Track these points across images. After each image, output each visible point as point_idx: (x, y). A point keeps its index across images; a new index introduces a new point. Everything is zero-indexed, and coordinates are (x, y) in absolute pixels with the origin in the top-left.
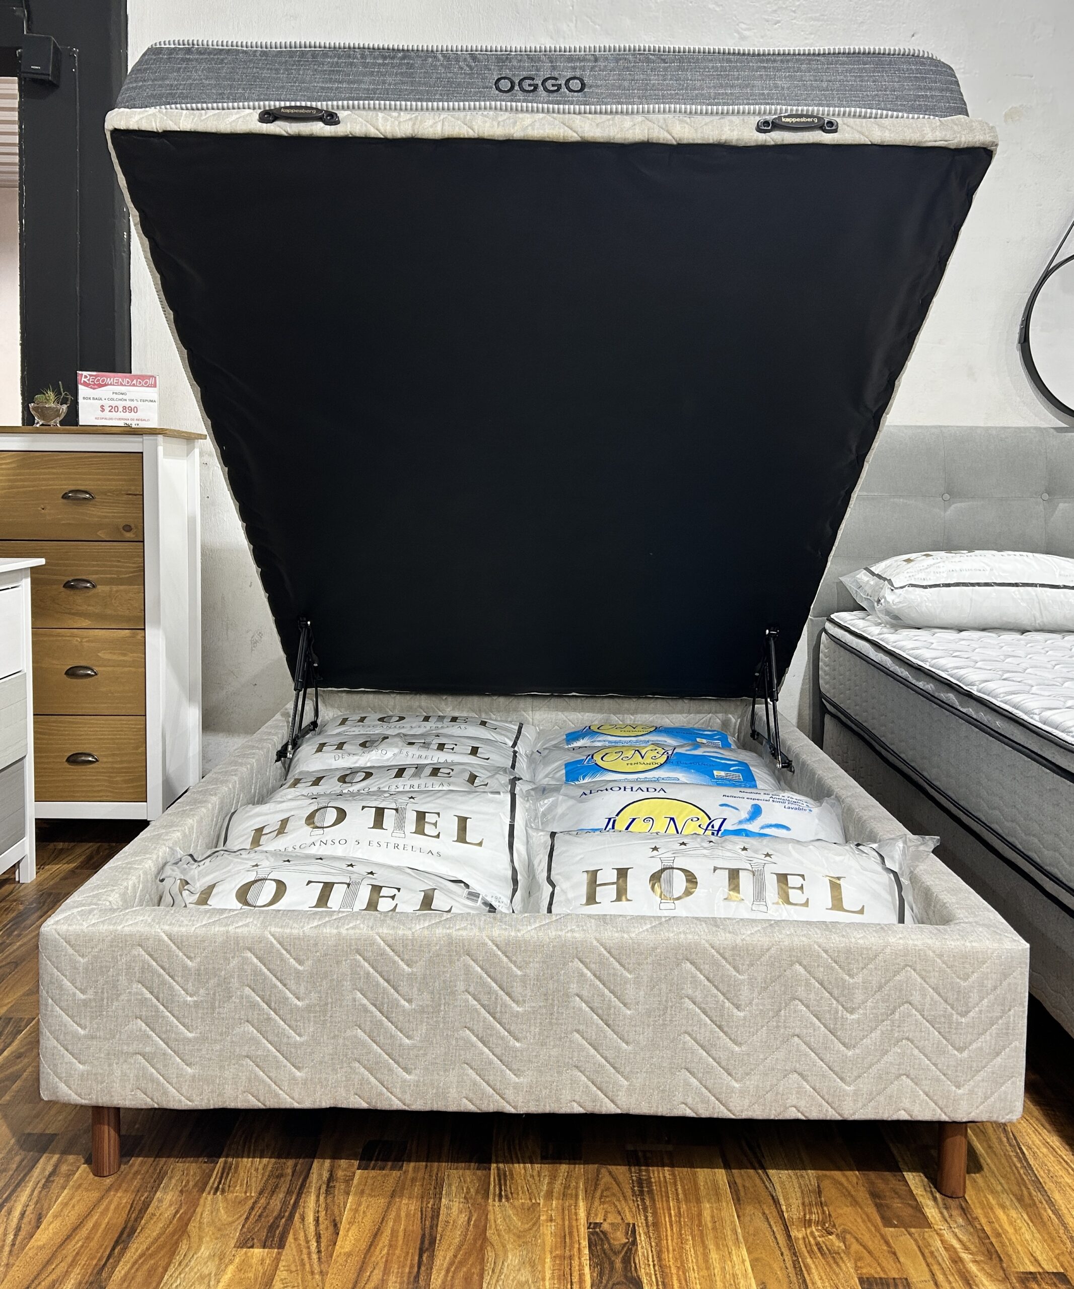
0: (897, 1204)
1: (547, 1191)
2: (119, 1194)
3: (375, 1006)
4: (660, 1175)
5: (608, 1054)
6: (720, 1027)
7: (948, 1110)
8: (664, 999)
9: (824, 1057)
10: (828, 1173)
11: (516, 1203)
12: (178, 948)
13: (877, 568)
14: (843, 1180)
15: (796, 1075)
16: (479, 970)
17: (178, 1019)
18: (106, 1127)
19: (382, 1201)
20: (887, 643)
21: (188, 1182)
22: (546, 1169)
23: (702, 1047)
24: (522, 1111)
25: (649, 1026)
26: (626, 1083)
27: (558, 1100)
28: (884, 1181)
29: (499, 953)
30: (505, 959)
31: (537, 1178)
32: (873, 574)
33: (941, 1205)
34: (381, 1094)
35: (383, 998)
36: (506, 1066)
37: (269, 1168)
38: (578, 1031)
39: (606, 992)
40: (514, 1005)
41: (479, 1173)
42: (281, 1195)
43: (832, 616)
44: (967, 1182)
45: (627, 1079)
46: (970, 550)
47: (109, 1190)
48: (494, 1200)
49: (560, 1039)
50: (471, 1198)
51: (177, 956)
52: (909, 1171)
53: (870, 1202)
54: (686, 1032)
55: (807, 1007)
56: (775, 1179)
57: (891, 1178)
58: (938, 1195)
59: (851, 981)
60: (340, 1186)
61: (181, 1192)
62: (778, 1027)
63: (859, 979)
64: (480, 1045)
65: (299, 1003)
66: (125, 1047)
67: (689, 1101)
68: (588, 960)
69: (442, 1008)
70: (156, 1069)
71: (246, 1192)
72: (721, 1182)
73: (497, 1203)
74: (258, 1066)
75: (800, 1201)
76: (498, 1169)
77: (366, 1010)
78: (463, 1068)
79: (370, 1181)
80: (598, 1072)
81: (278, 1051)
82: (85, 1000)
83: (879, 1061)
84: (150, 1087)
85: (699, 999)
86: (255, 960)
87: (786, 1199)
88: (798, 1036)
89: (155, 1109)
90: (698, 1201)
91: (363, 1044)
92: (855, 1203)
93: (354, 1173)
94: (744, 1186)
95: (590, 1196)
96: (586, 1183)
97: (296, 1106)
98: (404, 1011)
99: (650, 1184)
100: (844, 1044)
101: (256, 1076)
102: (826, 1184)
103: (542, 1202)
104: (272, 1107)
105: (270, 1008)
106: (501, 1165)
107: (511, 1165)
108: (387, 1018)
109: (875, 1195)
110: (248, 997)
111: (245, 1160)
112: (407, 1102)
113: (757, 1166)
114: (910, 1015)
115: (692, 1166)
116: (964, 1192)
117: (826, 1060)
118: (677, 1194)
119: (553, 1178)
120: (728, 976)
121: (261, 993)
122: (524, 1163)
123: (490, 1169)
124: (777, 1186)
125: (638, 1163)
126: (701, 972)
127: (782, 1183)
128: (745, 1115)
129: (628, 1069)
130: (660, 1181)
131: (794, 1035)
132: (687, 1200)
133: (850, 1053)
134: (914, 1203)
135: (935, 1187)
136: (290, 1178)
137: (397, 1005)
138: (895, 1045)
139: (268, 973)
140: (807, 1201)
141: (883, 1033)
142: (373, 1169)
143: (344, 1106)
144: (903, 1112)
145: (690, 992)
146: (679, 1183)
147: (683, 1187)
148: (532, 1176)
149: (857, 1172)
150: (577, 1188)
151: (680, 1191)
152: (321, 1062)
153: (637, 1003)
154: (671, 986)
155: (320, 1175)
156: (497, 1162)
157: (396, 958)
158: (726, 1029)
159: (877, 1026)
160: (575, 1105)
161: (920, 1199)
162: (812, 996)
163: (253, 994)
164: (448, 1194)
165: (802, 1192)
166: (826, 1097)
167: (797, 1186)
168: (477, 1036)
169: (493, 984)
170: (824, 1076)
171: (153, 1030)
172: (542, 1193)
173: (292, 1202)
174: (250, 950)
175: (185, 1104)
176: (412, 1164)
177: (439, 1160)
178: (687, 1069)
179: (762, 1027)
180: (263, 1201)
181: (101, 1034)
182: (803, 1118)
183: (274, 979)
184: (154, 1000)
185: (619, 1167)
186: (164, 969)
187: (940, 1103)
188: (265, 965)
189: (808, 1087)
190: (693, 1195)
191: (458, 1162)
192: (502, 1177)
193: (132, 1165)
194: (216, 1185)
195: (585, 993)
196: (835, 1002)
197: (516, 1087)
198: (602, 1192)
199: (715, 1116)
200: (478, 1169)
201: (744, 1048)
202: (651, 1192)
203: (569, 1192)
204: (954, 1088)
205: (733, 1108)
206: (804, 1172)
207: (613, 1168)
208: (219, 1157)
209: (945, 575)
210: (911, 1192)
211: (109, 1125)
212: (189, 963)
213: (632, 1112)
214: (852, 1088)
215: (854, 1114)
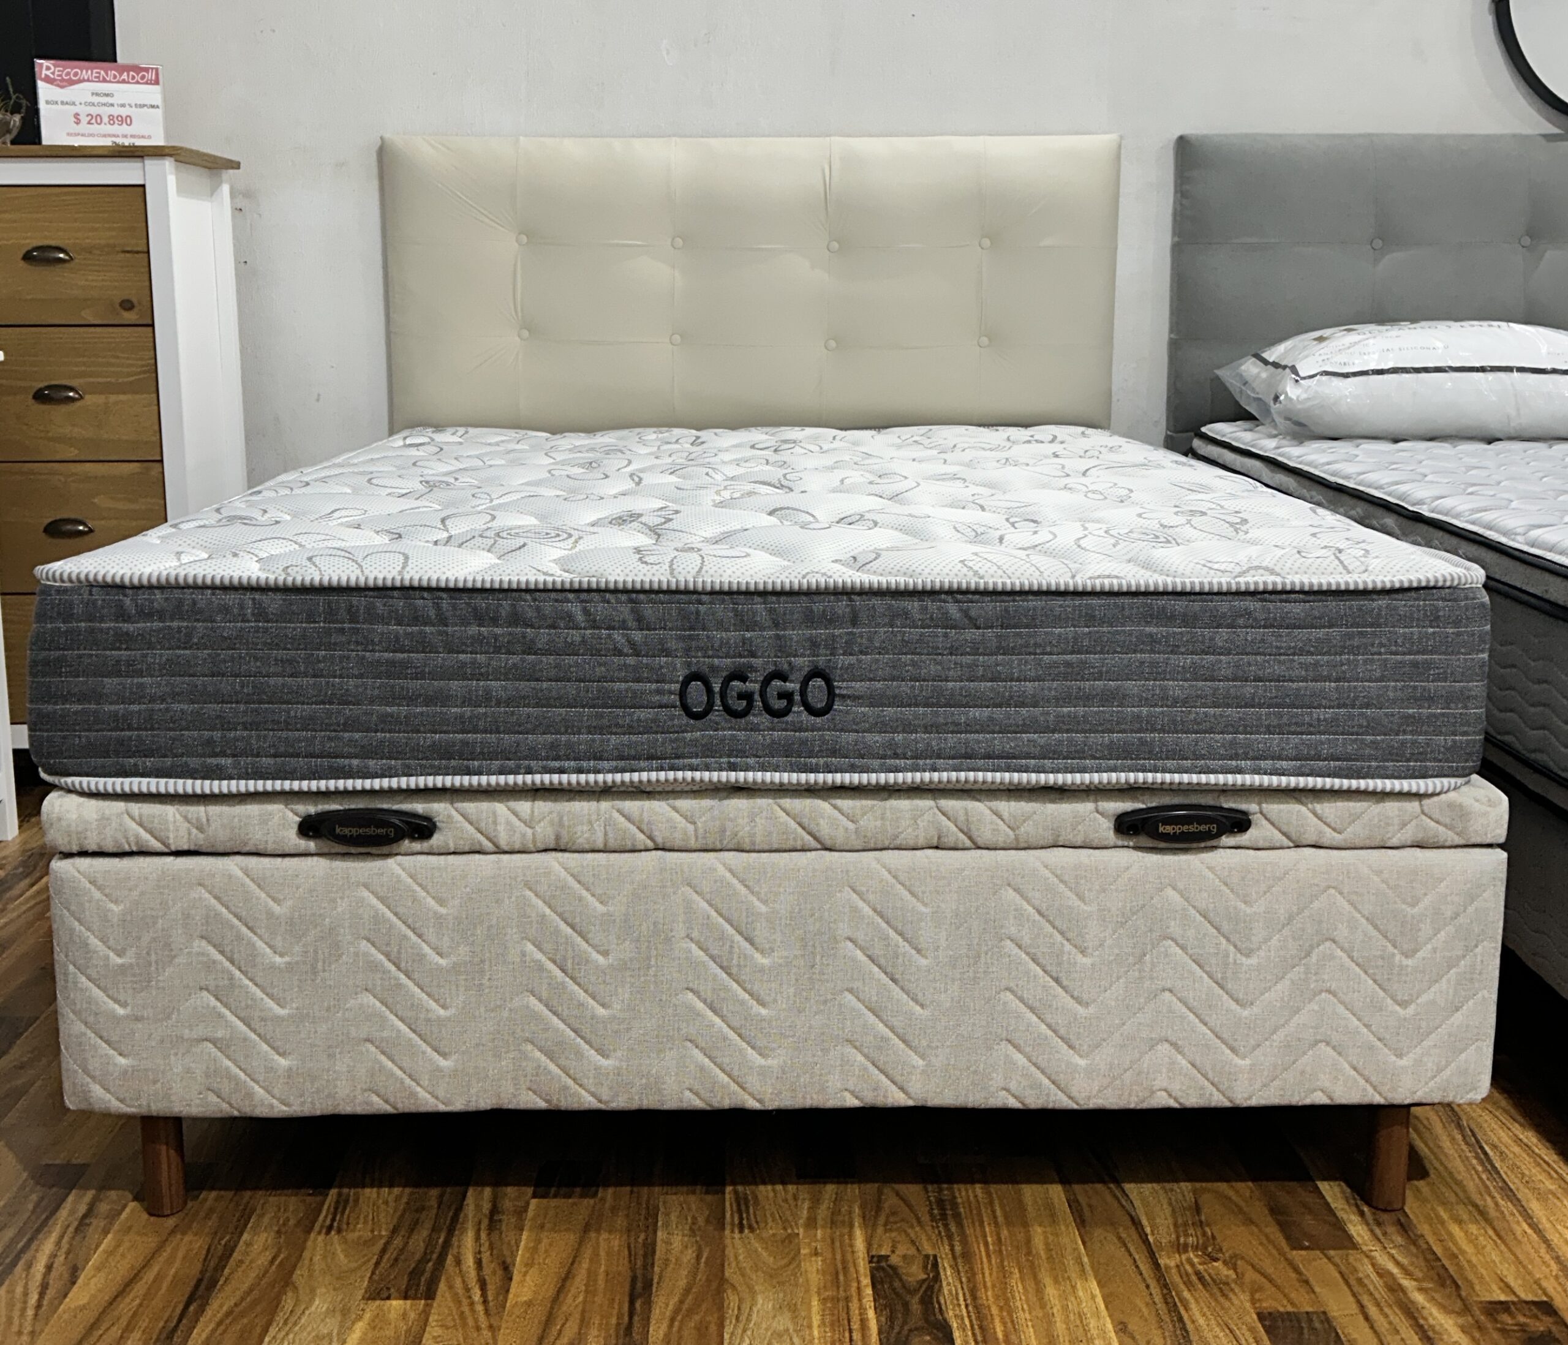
0: (1308, 1221)
1: (808, 1219)
2: (187, 1238)
3: (554, 962)
4: (969, 1194)
5: (895, 1022)
6: (1057, 980)
7: (1385, 1089)
8: (975, 941)
9: (1207, 1019)
10: (1209, 1185)
11: (764, 1235)
12: (259, 886)
13: (1271, 355)
14: (1231, 1193)
15: (1166, 1045)
16: (705, 905)
17: (263, 990)
18: (164, 1148)
19: (572, 1238)
20: (1289, 459)
21: (288, 1219)
22: (804, 1191)
23: (1032, 1009)
24: (771, 1105)
25: (953, 980)
26: (921, 1062)
27: (823, 1090)
28: (1287, 1194)
29: (735, 881)
30: (743, 890)
31: (791, 1202)
32: (1265, 362)
33: (1371, 1221)
34: (566, 1088)
35: (566, 950)
36: (748, 1043)
37: (405, 1200)
38: (850, 991)
39: (892, 933)
40: (757, 956)
41: (709, 1198)
42: (425, 1233)
43: (1203, 429)
44: (1408, 1193)
45: (922, 1057)
46: (1414, 320)
47: (173, 1232)
48: (732, 1231)
49: (825, 1002)
50: (699, 1229)
51: (258, 898)
52: (1324, 1179)
53: (1269, 1218)
54: (1008, 989)
55: (1183, 948)
56: (1134, 1196)
57: (1299, 1190)
58: (1366, 1209)
59: (1248, 911)
60: (507, 1220)
61: (279, 1232)
62: (1141, 978)
63: (1259, 907)
64: (710, 1013)
65: (443, 962)
66: (187, 1031)
67: (1013, 1086)
68: (864, 889)
69: (653, 962)
70: (235, 1062)
71: (372, 1231)
72: (1056, 1201)
73: (737, 1235)
74: (383, 1053)
75: (1170, 1221)
76: (736, 1192)
77: (541, 968)
78: (684, 1047)
79: (551, 1213)
80: (880, 1048)
81: (414, 1031)
82: (122, 965)
83: (1287, 1022)
84: (226, 1088)
85: (1026, 940)
86: (374, 901)
87: (1152, 1219)
88: (1171, 991)
89: (235, 1118)
90: (1025, 1225)
91: (536, 1017)
92: (1249, 1221)
93: (528, 1204)
94: (1090, 1206)
95: (870, 1222)
96: (863, 1207)
97: (442, 1108)
98: (597, 967)
99: (955, 1205)
100: (1237, 1001)
101: (382, 1068)
102: (1206, 1199)
103: (801, 1231)
104: (407, 1110)
105: (399, 968)
106: (740, 1188)
107: (753, 1187)
108: (571, 978)
109: (1276, 1211)
110: (366, 954)
111: (367, 1191)
112: (605, 1098)
113: (1107, 1178)
114: (1332, 957)
115: (1015, 1182)
116: (1404, 1203)
117: (1212, 1024)
118: (995, 1217)
119: (816, 1202)
120: (1070, 907)
121: (384, 948)
122: (773, 1183)
123: (724, 1193)
124: (1137, 1203)
125: (936, 1180)
126: (1028, 902)
127: (1143, 1200)
128: (1092, 1104)
129: (924, 1043)
130: (970, 1203)
131: (1164, 990)
132: (1009, 1223)
133: (1246, 1013)
134: (1331, 1219)
135: (1362, 1199)
136: (434, 1211)
137: (587, 961)
138: (1310, 1001)
139: (394, 919)
140: (1180, 1221)
141: (1293, 982)
142: (555, 1196)
143: (511, 1107)
144: (1320, 1094)
145: (1013, 930)
146: (996, 1202)
147: (1002, 1207)
148: (786, 1201)
149: (1250, 1184)
150: (850, 1213)
151: (999, 1213)
152: (477, 1045)
153: (937, 949)
154: (986, 922)
155: (478, 1207)
156: (734, 1183)
157: (585, 893)
158: (1065, 983)
159: (1285, 974)
160: (847, 1095)
161: (1340, 1214)
162: (1191, 933)
163: (373, 951)
164: (666, 1225)
165: (1173, 1211)
166: (1210, 1075)
167: (1165, 1202)
168: (705, 1002)
169: (727, 927)
170: (1207, 1046)
171: (226, 1005)
172: (801, 1222)
173: (441, 1241)
174: (366, 886)
175: (280, 1110)
176: (611, 1190)
177: (650, 1184)
178: (1009, 1041)
179: (1118, 978)
180: (398, 1242)
181: (148, 1012)
182: (1176, 1106)
183: (404, 928)
184: (227, 964)
185: (910, 1186)
186: (240, 919)
187: (1373, 1079)
188: (389, 907)
189: (1184, 1062)
190: (1018, 1218)
191: (677, 1185)
192: (742, 1204)
193: (206, 1200)
194: (328, 1222)
195: (860, 936)
196: (1223, 941)
197: (763, 1072)
198: (887, 1217)
199: (1050, 1106)
200: (707, 1193)
201: (1092, 1009)
202: (957, 1216)
203: (840, 1218)
204: (1394, 1058)
205: (1074, 1094)
206: (1175, 1186)
207: (902, 1188)
208: (330, 1187)
209: (1376, 356)
210: (1327, 1204)
211: (167, 1144)
212: (276, 909)
213: (930, 1104)
214: (1248, 1062)
215: (1250, 1098)
